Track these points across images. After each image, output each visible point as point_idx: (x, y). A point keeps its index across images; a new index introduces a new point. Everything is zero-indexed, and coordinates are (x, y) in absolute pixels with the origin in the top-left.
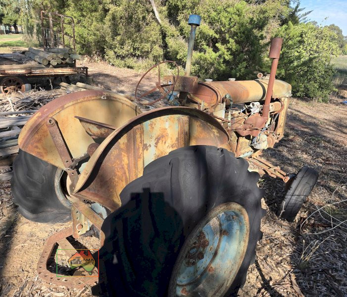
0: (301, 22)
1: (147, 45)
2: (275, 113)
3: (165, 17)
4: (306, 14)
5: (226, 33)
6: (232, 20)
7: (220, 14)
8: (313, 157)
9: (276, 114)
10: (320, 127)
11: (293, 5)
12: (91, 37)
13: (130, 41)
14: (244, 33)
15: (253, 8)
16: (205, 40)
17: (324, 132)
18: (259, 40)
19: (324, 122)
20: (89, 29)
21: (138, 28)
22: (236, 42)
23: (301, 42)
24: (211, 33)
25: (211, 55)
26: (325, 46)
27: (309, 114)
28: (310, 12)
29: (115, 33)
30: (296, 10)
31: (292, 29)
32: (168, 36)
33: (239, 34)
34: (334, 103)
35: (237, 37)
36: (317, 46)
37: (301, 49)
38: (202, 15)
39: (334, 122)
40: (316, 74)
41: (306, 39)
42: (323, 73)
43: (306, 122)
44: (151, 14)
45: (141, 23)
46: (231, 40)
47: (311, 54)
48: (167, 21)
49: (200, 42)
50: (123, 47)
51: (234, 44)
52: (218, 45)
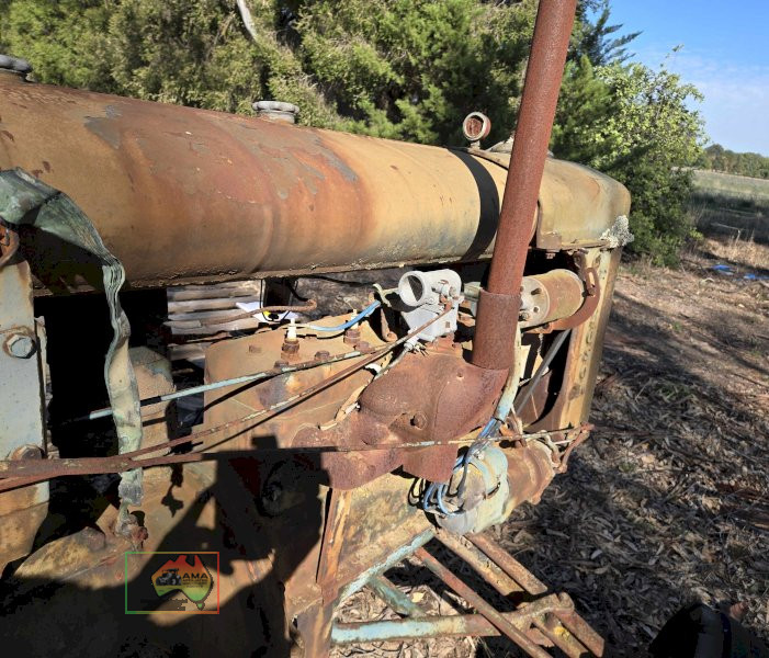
0: (612, 60)
1: (220, 95)
2: (553, 327)
3: (268, 25)
4: (624, 41)
5: (422, 71)
6: (437, 36)
7: (403, 16)
8: (674, 463)
9: (556, 333)
10: (675, 344)
11: (593, 17)
12: (79, 71)
13: (173, 83)
14: (467, 72)
15: (493, 13)
16: (368, 89)
17: (691, 360)
18: (506, 96)
19: (683, 327)
20: (75, 49)
21: (199, 52)
22: (446, 95)
23: (611, 110)
24: (383, 68)
25: (381, 127)
26: (671, 121)
27: (637, 299)
28: (634, 36)
29: (136, 61)
30: (599, 30)
31: (590, 75)
32: (275, 75)
33: (454, 75)
34: (692, 270)
35: (451, 83)
36: (653, 120)
37: (610, 128)
38: (358, 19)
39: (709, 328)
40: (648, 193)
41: (626, 101)
42: (667, 190)
43: (633, 323)
44: (233, 15)
45: (206, 38)
46: (433, 89)
47: (636, 142)
48: (271, 34)
49: (355, 92)
50: (157, 98)
51: (442, 101)
52: (402, 104)
